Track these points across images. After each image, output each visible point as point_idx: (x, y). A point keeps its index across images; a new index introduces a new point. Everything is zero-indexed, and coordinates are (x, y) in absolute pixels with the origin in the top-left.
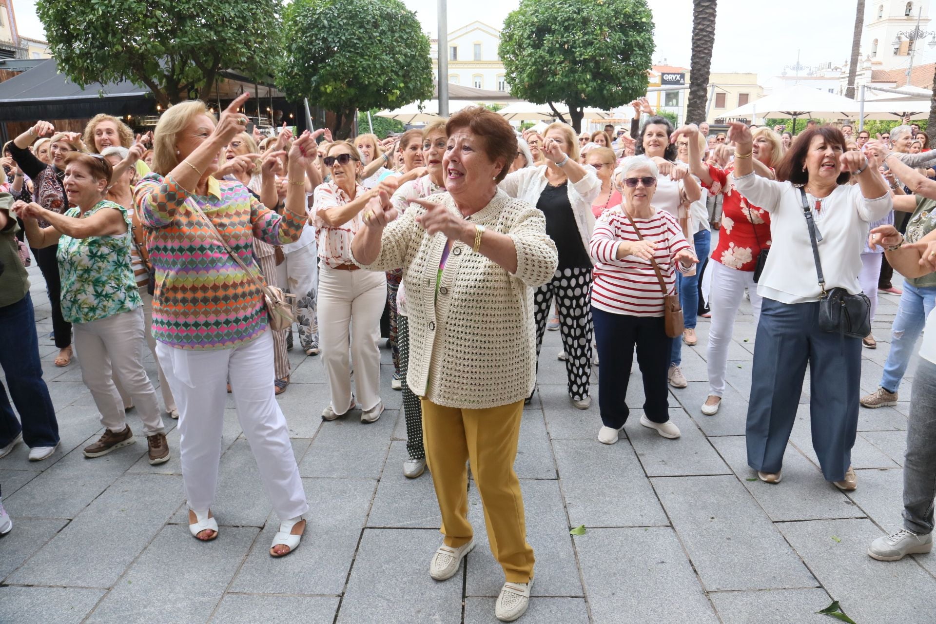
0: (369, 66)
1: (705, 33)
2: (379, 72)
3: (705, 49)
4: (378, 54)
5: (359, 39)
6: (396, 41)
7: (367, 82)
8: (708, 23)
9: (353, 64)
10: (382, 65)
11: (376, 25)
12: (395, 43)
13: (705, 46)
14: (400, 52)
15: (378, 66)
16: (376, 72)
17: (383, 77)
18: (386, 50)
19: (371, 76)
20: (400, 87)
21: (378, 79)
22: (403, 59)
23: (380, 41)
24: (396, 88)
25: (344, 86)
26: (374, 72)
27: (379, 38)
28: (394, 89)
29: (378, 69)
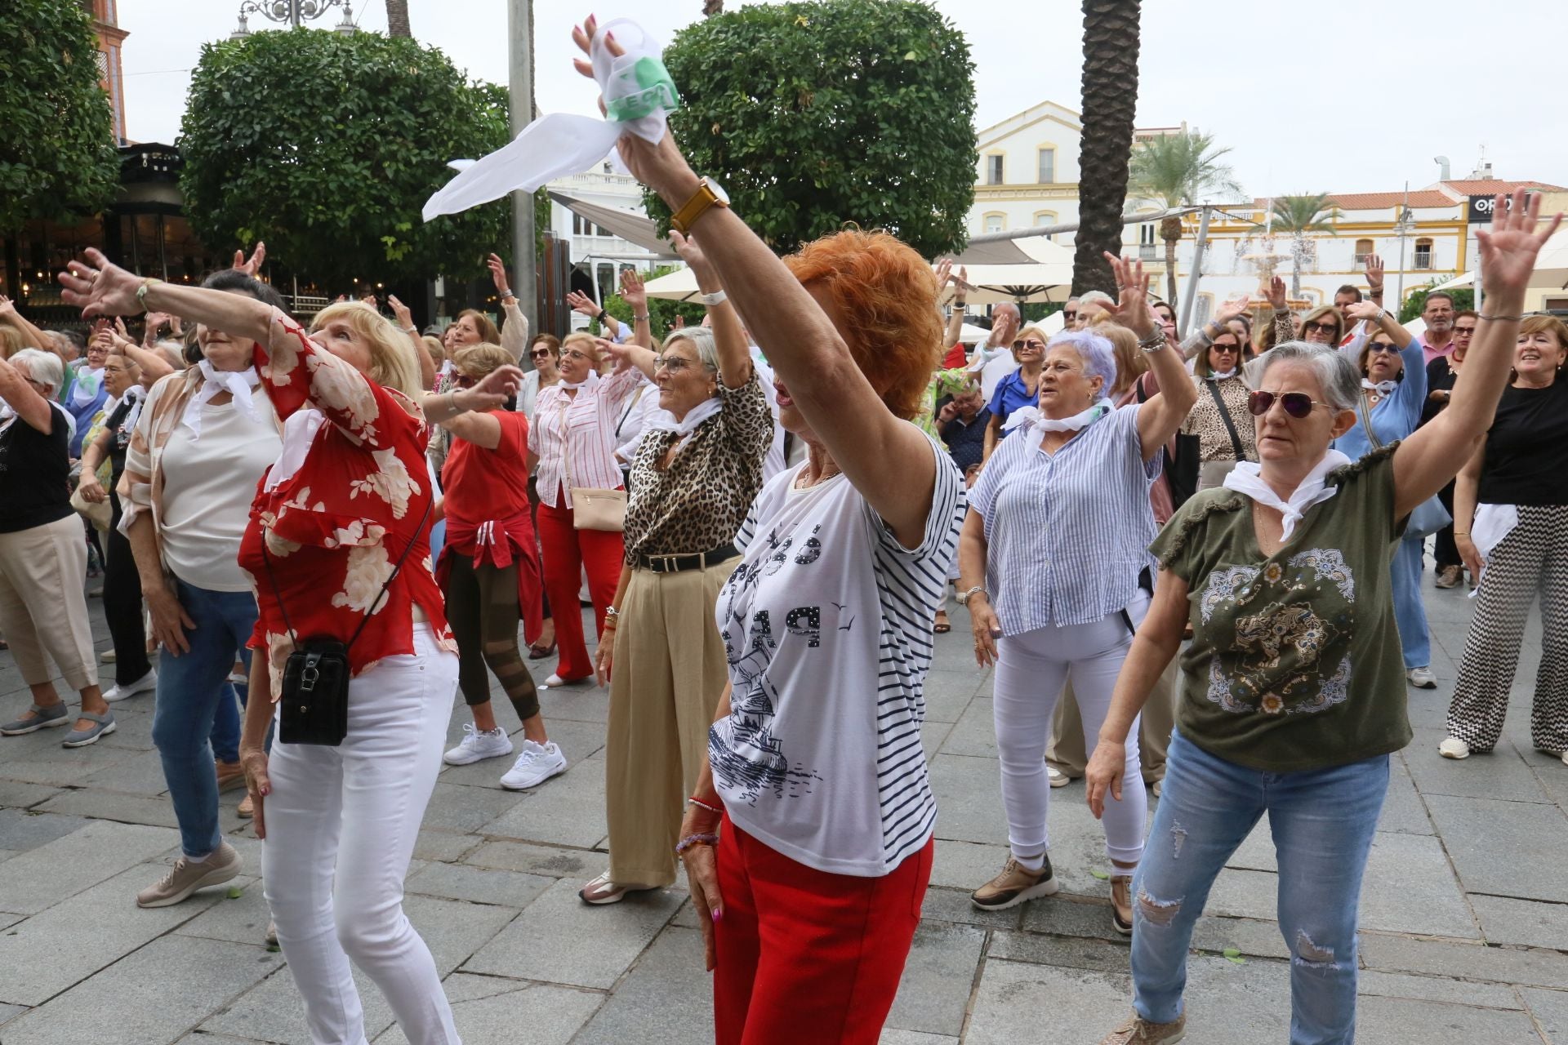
0: (312, 185)
1: (1104, 80)
2: (337, 198)
3: (1107, 117)
4: (332, 161)
5: (294, 128)
7: (310, 221)
8: (1111, 55)
9: (283, 183)
10: (341, 187)
11: (332, 98)
12: (377, 137)
13: (1106, 111)
14: (392, 156)
15: (332, 186)
16: (331, 199)
17: (350, 209)
18: (357, 151)
19: (320, 207)
20: (401, 231)
21: (337, 213)
22: (397, 171)
23: (342, 133)
24: (391, 231)
25: (279, 229)
26: (326, 199)
27: (340, 127)
28: (384, 235)
29: (332, 193)
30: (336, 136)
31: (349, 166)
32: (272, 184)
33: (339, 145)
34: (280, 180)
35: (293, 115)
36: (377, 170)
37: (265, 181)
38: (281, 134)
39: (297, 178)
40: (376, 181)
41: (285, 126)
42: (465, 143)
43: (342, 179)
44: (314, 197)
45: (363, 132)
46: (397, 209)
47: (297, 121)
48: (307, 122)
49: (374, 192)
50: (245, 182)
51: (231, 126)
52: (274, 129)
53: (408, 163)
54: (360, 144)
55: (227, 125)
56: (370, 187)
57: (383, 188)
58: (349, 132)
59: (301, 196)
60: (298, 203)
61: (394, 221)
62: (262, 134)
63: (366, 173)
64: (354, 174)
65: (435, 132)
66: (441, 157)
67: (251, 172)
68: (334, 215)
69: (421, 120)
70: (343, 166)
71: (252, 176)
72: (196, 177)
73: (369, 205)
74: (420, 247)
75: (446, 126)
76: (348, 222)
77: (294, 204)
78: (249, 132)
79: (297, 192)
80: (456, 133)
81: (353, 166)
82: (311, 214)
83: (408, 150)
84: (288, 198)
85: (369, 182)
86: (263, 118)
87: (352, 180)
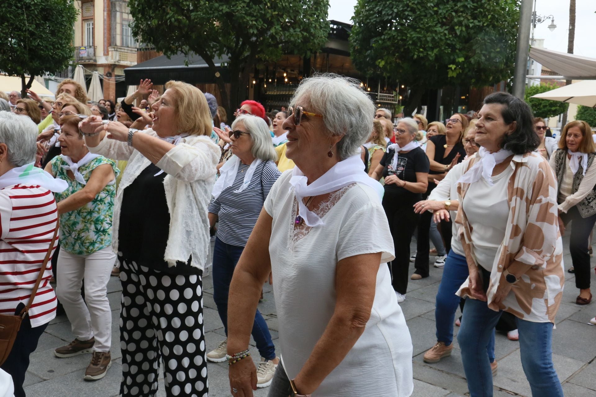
0: (419, 38)
2: (430, 45)
4: (430, 26)
5: (413, 10)
6: (456, 12)
7: (415, 56)
9: (404, 38)
10: (433, 39)
12: (454, 14)
14: (460, 24)
15: (430, 39)
16: (427, 46)
17: (436, 51)
18: (443, 21)
19: (421, 50)
20: (459, 62)
21: (429, 53)
22: (462, 31)
23: (436, 12)
24: (453, 62)
25: (398, 61)
26: (425, 45)
27: (436, 9)
28: (450, 64)
29: (428, 42)
30: (433, 14)
31: (438, 29)
32: (399, 38)
33: (434, 18)
34: (403, 36)
35: (413, 4)
36: (452, 30)
37: (396, 37)
38: (406, 13)
39: (411, 35)
40: (451, 36)
41: (409, 9)
42: (496, 16)
43: (434, 35)
44: (419, 44)
45: (447, 11)
46: (457, 51)
47: (415, 6)
48: (419, 7)
49: (449, 42)
50: (386, 37)
51: (382, 10)
52: (404, 11)
53: (467, 27)
54: (445, 18)
55: (380, 10)
56: (447, 39)
57: (453, 40)
58: (440, 11)
59: (412, 44)
60: (410, 47)
61: (456, 57)
62: (397, 13)
63: (446, 32)
64: (440, 33)
65: (482, 10)
66: (484, 23)
67: (389, 32)
68: (427, 54)
69: (475, 4)
70: (435, 29)
71: (389, 34)
72: (361, 35)
73: (445, 49)
74: (467, 70)
75: (488, 7)
76: (434, 57)
77: (408, 48)
78: (391, 12)
79: (410, 42)
80: (492, 11)
81: (440, 29)
82: (416, 53)
83: (468, 20)
84: (405, 45)
85: (447, 37)
86: (398, 6)
87: (439, 36)
